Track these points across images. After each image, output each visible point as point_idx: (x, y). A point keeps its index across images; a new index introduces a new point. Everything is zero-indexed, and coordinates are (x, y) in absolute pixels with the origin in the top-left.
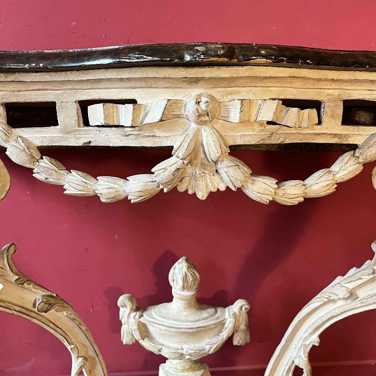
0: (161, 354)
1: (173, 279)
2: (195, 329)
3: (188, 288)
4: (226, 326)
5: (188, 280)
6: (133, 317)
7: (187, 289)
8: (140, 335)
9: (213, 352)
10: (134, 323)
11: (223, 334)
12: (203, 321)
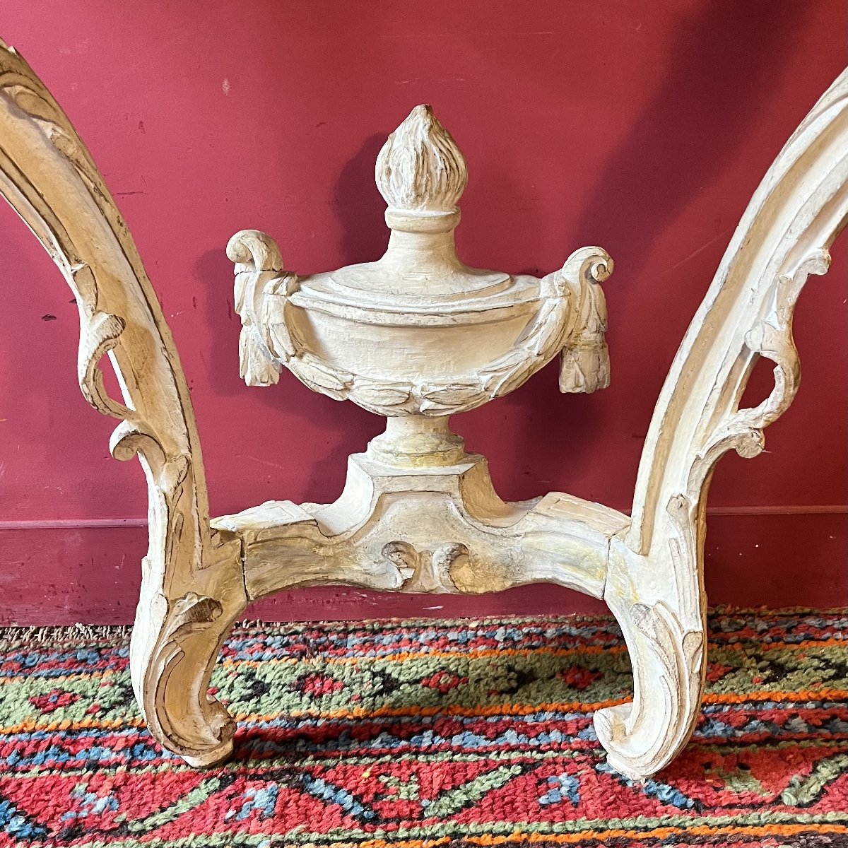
0: (351, 399)
1: (386, 166)
2: (451, 317)
3: (431, 196)
4: (540, 319)
5: (432, 168)
6: (271, 291)
7: (427, 198)
8: (292, 341)
9: (500, 393)
10: (272, 305)
11: (532, 342)
12: (473, 300)
